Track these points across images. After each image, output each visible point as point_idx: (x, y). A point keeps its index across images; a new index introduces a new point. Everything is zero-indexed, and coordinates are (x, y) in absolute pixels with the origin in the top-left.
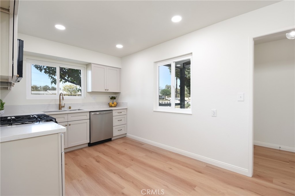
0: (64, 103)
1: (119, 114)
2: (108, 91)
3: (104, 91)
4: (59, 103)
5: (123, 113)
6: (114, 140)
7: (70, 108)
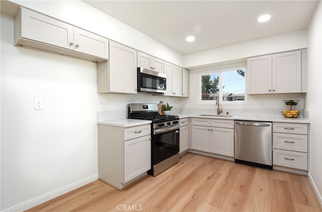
0: (221, 108)
1: (286, 131)
2: (275, 92)
3: (268, 93)
4: (217, 108)
5: (296, 131)
6: (276, 171)
7: (227, 113)
